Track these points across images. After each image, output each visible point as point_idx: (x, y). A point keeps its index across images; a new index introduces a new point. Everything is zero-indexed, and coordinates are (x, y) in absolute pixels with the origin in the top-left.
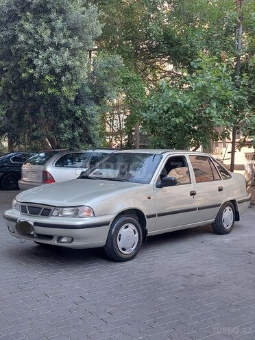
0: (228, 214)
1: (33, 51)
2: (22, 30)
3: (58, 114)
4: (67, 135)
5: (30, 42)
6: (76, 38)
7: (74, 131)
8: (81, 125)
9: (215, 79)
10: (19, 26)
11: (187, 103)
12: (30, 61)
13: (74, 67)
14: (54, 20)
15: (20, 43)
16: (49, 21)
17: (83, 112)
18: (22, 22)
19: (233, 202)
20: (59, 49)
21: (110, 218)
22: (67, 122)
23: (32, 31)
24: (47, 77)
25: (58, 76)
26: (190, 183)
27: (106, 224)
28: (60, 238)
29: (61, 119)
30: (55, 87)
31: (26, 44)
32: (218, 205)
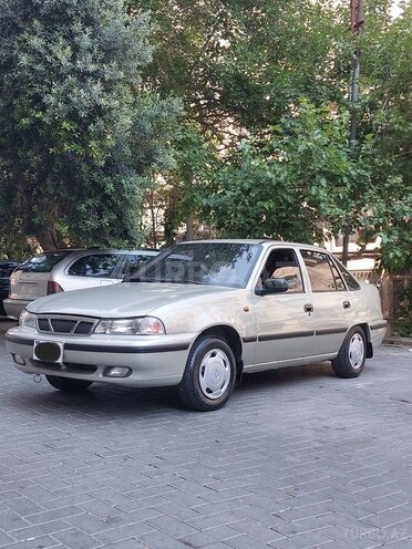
0: (356, 346)
1: (43, 83)
2: (26, 49)
3: (76, 189)
4: (91, 223)
5: (39, 67)
6: (114, 64)
7: (101, 217)
8: (113, 208)
9: (326, 140)
10: (19, 42)
11: (282, 178)
12: (37, 98)
13: (110, 109)
14: (77, 34)
15: (20, 69)
16: (70, 36)
17: (118, 186)
18: (25, 36)
19: (364, 326)
20: (85, 81)
21: (190, 337)
22: (90, 202)
23: (42, 51)
24: (65, 124)
25: (83, 125)
26: (304, 291)
27: (183, 347)
28: (108, 368)
29: (81, 198)
30: (76, 141)
31: (32, 69)
32: (344, 330)
